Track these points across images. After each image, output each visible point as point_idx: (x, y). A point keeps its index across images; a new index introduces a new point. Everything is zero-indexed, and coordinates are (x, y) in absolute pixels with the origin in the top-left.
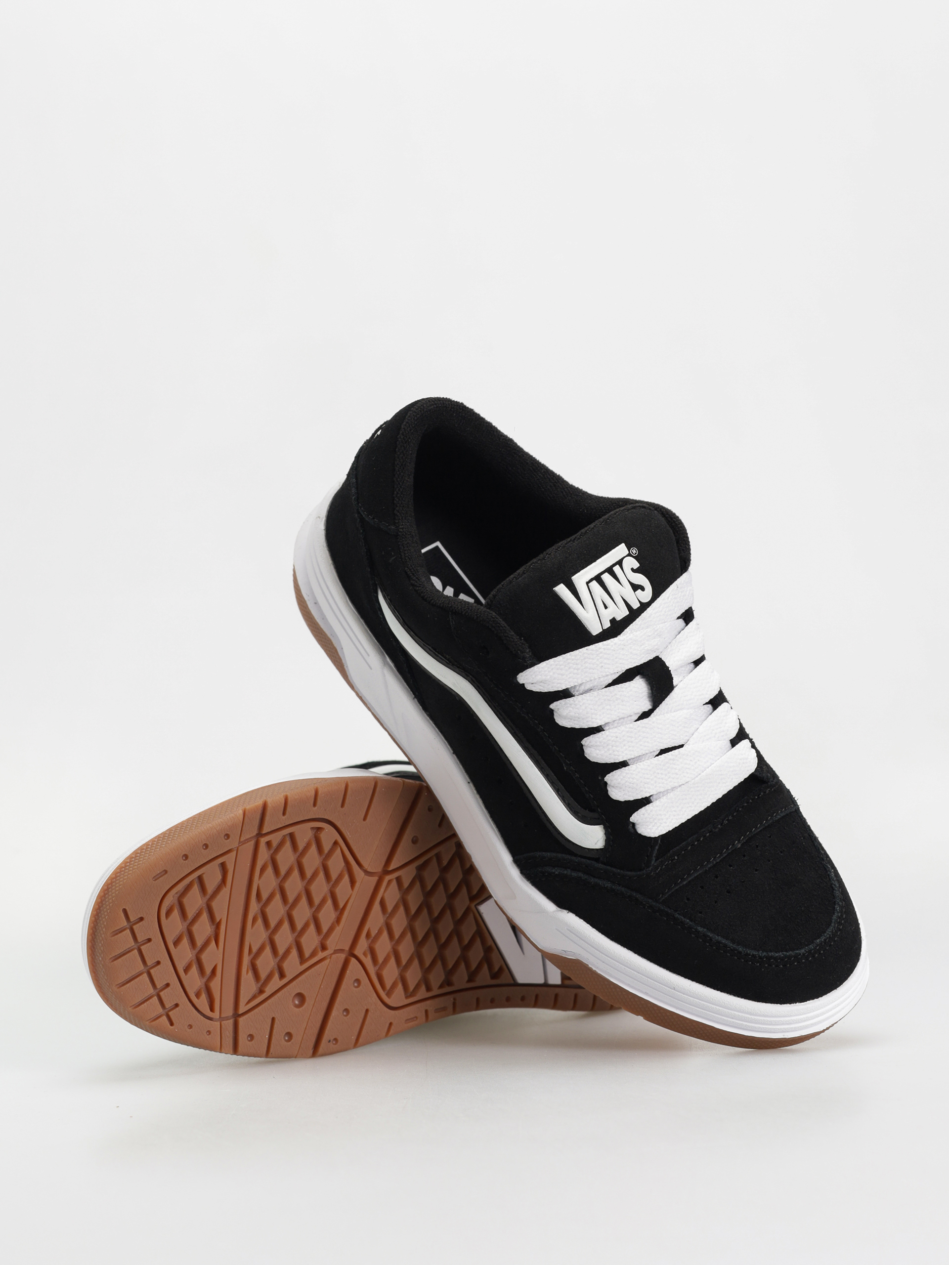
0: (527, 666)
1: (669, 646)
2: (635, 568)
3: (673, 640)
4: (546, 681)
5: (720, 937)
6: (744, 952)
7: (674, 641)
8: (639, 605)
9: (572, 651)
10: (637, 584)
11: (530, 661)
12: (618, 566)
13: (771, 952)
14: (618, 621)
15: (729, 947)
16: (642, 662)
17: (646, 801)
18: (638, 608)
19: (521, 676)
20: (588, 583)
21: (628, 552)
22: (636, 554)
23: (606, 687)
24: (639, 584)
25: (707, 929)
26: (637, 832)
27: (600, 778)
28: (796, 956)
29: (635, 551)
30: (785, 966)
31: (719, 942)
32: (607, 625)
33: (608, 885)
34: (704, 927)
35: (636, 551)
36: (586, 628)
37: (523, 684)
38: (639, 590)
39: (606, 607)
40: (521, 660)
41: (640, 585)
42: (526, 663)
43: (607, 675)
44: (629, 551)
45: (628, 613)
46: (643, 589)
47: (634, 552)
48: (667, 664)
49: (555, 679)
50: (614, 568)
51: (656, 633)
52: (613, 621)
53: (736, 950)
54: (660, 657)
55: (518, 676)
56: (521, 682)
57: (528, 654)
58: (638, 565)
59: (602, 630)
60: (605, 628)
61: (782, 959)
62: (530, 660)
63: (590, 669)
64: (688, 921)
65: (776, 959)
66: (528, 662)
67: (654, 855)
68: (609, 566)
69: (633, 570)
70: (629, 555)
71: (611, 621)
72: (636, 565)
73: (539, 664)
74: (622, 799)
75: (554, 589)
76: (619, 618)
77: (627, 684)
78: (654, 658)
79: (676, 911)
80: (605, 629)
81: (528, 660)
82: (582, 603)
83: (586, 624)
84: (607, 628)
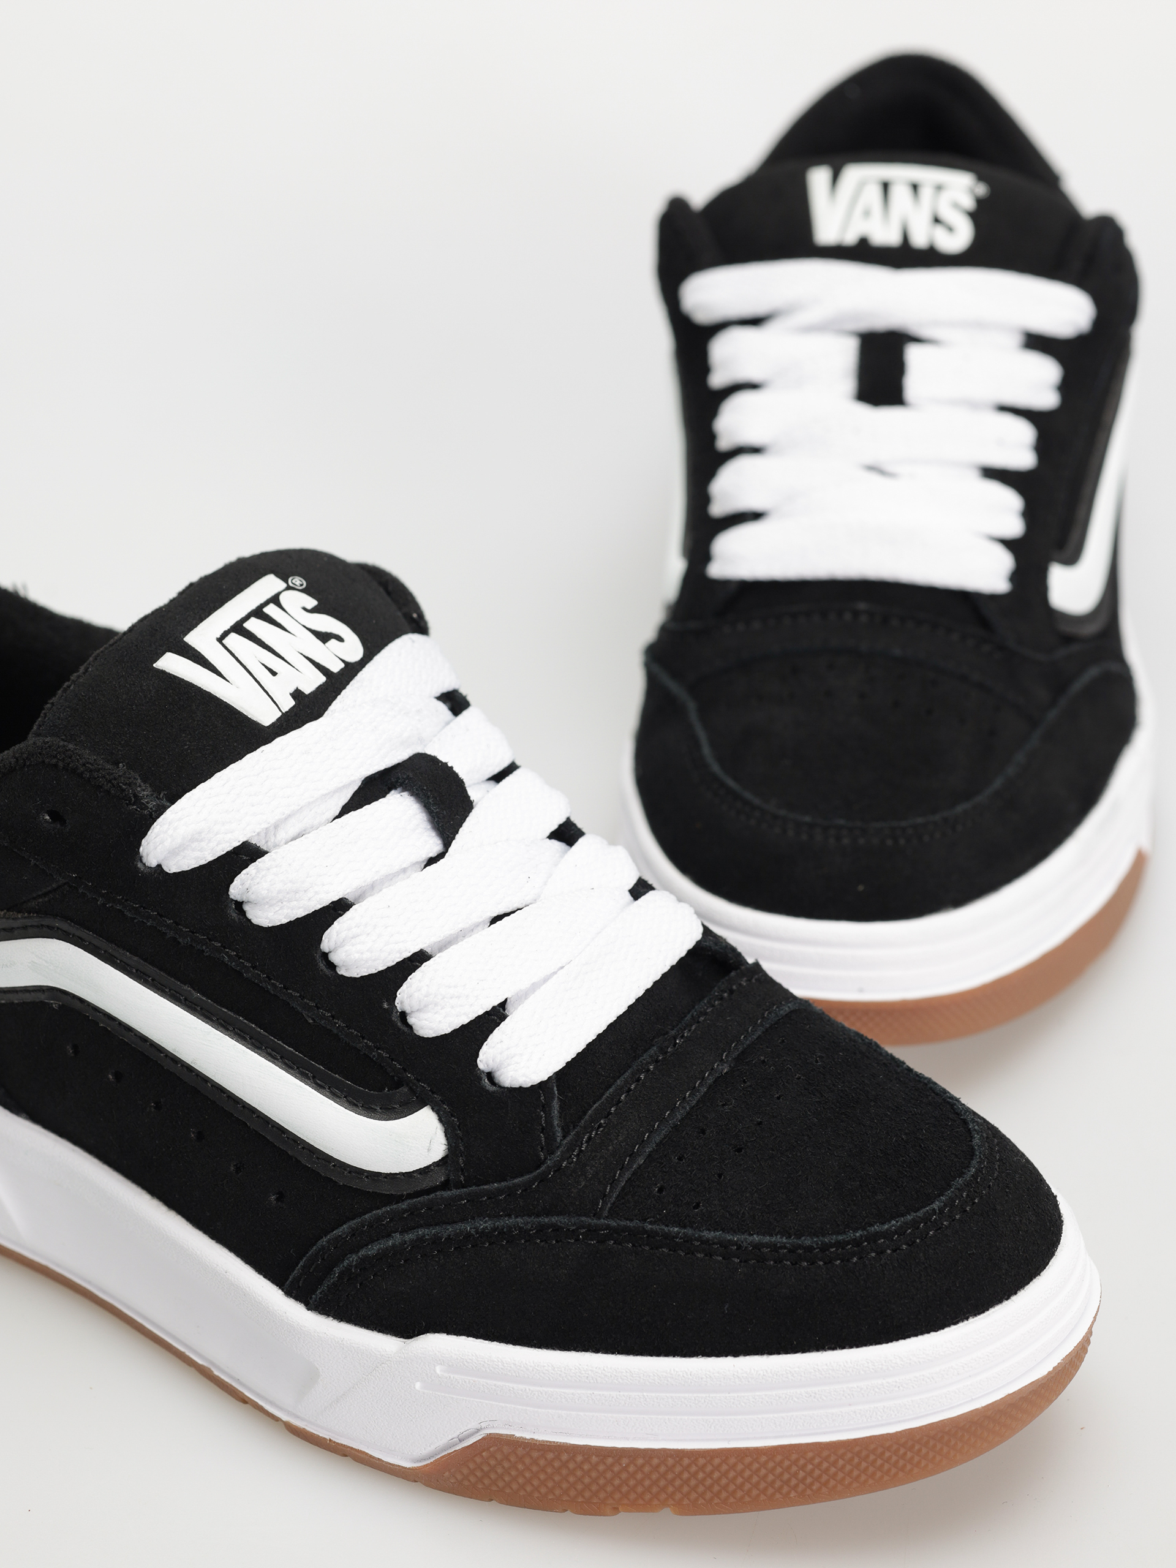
0: (151, 815)
2: (309, 607)
4: (200, 833)
5: (755, 1236)
6: (817, 1244)
8: (342, 666)
9: (233, 761)
10: (323, 630)
11: (154, 803)
12: (273, 606)
13: (871, 1225)
14: (309, 693)
15: (781, 1248)
17: (495, 1016)
18: (342, 670)
19: (148, 845)
20: (220, 640)
21: (286, 585)
22: (301, 585)
23: (339, 816)
24: (328, 631)
25: (723, 1230)
26: (504, 1088)
27: (386, 1006)
28: (926, 1219)
29: (299, 582)
30: (911, 1244)
31: (758, 1246)
32: (288, 704)
33: (485, 1224)
34: (715, 1230)
36: (245, 716)
37: (159, 866)
38: (334, 641)
40: (134, 807)
41: (332, 633)
42: (147, 808)
44: (286, 582)
45: (323, 679)
46: (339, 638)
47: (298, 584)
49: (217, 823)
50: (266, 610)
52: (297, 694)
53: (800, 1247)
55: (140, 849)
56: (151, 862)
57: (145, 792)
58: (315, 602)
59: (280, 714)
60: (285, 709)
61: (900, 1231)
62: (152, 800)
64: (676, 1229)
65: (886, 1235)
66: (150, 806)
67: (556, 1122)
68: (255, 607)
69: (305, 609)
70: (288, 588)
71: (293, 696)
72: (309, 602)
74: (446, 1029)
75: (154, 665)
76: (307, 690)
78: (410, 758)
79: (645, 1220)
80: (286, 712)
81: (148, 803)
82: (220, 673)
83: (241, 708)
84: (289, 710)
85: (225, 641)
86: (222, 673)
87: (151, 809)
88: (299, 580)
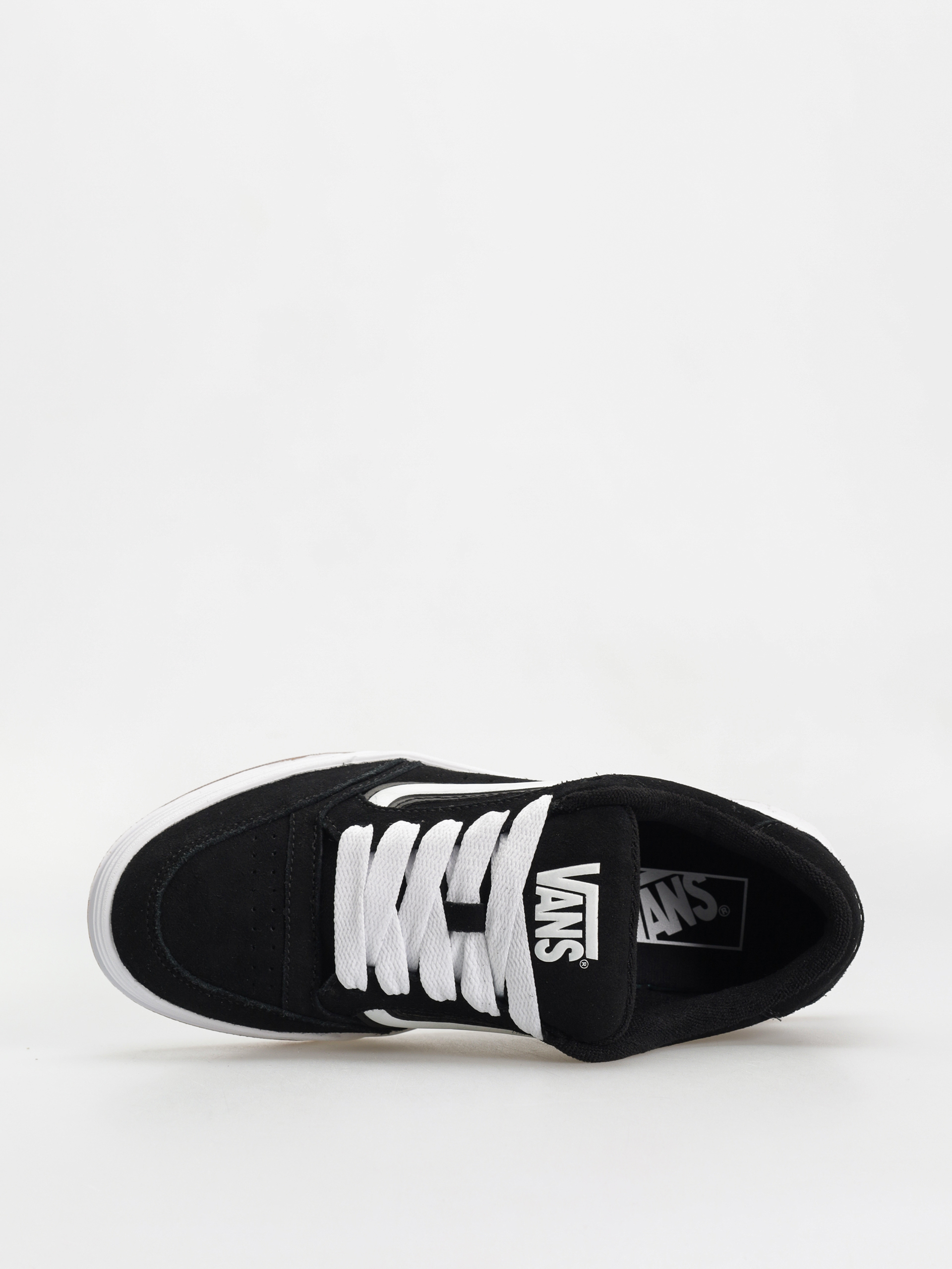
2: (570, 954)
8: (537, 936)
10: (556, 947)
12: (581, 936)
18: (535, 934)
20: (584, 895)
21: (587, 957)
22: (582, 964)
23: (490, 862)
24: (554, 949)
29: (584, 965)
32: (539, 891)
35: (584, 967)
36: (548, 869)
38: (549, 946)
39: (554, 899)
41: (552, 949)
44: (588, 959)
45: (536, 919)
46: (548, 950)
47: (584, 963)
50: (581, 931)
52: (538, 899)
54: (483, 931)
58: (571, 960)
59: (537, 883)
68: (586, 928)
69: (569, 951)
70: (584, 957)
71: (540, 897)
72: (573, 958)
75: (600, 862)
76: (537, 906)
77: (480, 884)
78: (485, 923)
80: (536, 886)
82: (572, 879)
83: (552, 871)
84: (536, 888)
85: (582, 897)
88: (585, 967)
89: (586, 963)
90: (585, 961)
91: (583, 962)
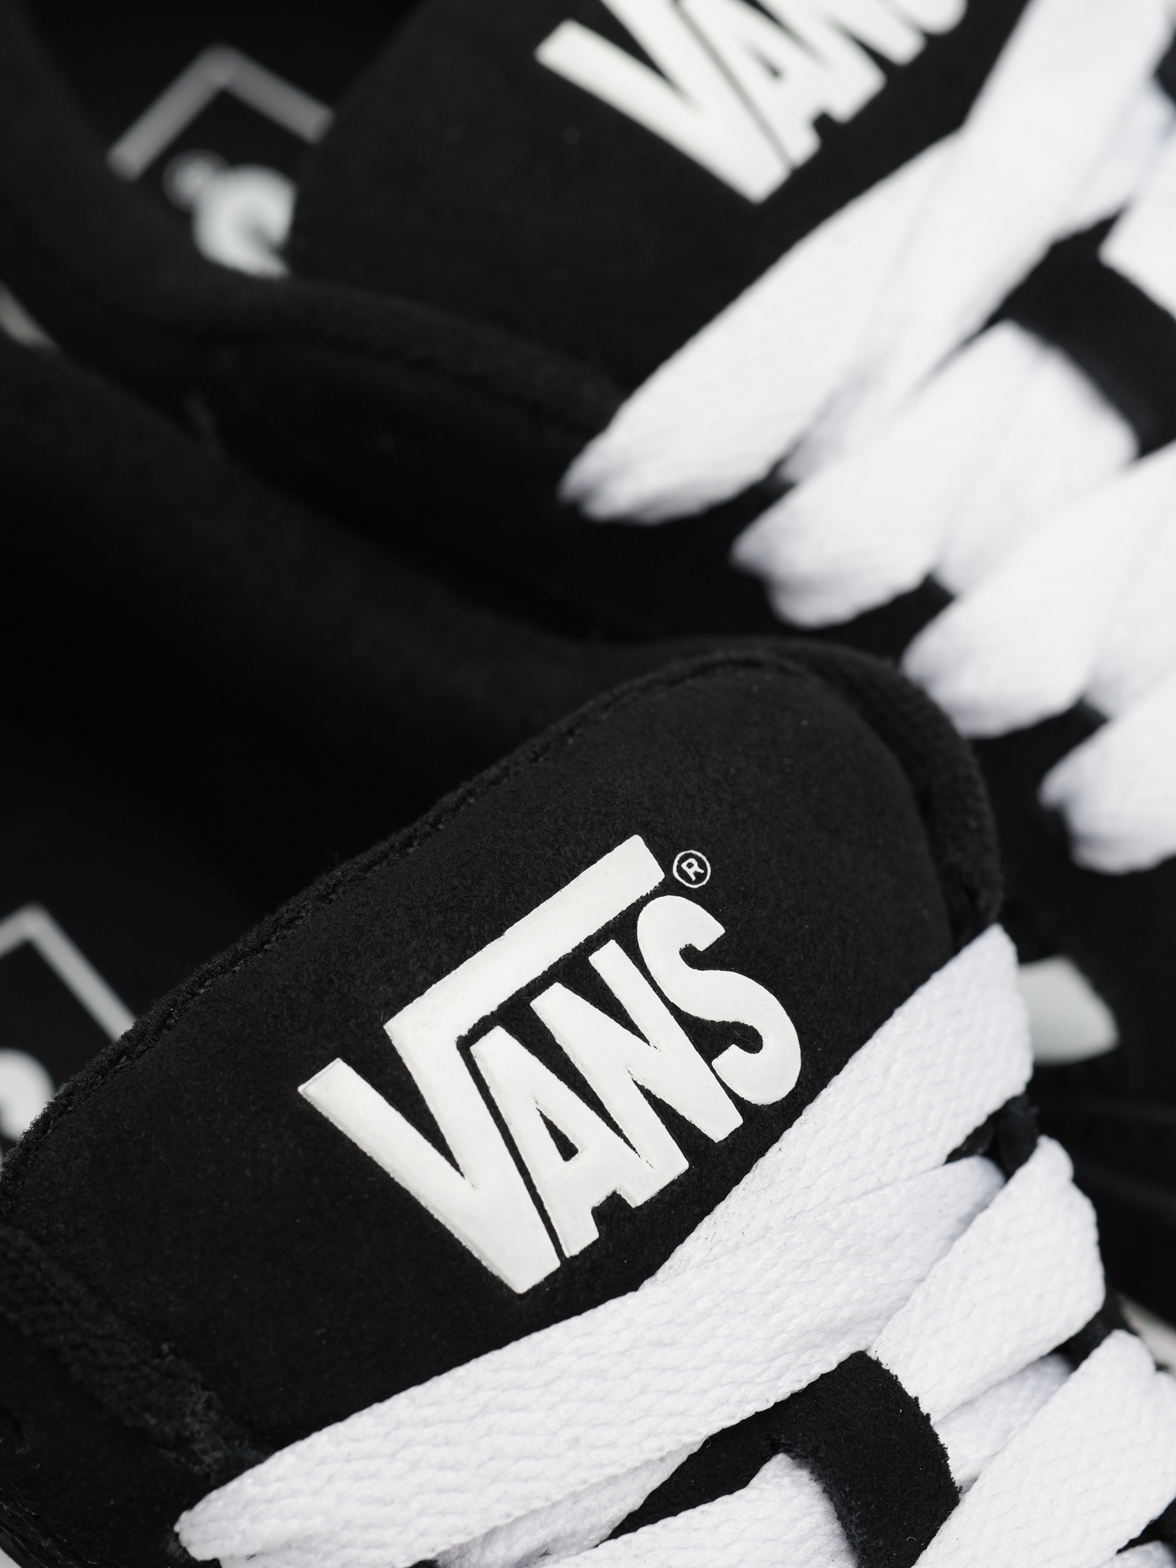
0: (207, 1476)
1: (918, 1296)
2: (702, 946)
3: (933, 1263)
4: (309, 1538)
7: (938, 1270)
8: (737, 1121)
9: (420, 1379)
10: (718, 1018)
11: (218, 1454)
12: (613, 944)
14: (639, 1208)
16: (782, 1391)
18: (735, 1134)
19: (192, 1525)
20: (465, 1045)
21: (660, 876)
22: (700, 877)
23: (616, 1533)
24: (730, 1018)
29: (696, 868)
32: (582, 1235)
35: (702, 865)
36: (478, 1262)
37: (217, 1563)
38: (734, 1049)
39: (567, 1150)
40: (173, 1455)
41: (737, 1026)
42: (200, 1462)
43: (612, 1480)
44: (666, 867)
45: (681, 1164)
46: (750, 1040)
47: (691, 872)
48: (911, 1389)
49: (347, 1524)
50: (593, 959)
51: (838, 1245)
52: (610, 1212)
54: (872, 1354)
55: (177, 1528)
56: (200, 1552)
58: (718, 930)
59: (556, 1264)
60: (572, 1249)
62: (215, 1448)
63: (518, 1459)
66: (207, 1459)
68: (568, 951)
69: (692, 957)
70: (668, 887)
71: (599, 1214)
72: (707, 929)
73: (259, 1460)
75: (298, 1090)
76: (637, 1196)
77: (723, 1505)
78: (841, 1365)
80: (574, 1258)
81: (204, 1452)
82: (443, 1140)
83: (471, 1242)
84: (582, 1252)
85: (475, 1049)
86: (449, 1141)
87: (209, 1466)
88: (698, 859)
89: (684, 866)
90: (681, 871)
91: (688, 879)
